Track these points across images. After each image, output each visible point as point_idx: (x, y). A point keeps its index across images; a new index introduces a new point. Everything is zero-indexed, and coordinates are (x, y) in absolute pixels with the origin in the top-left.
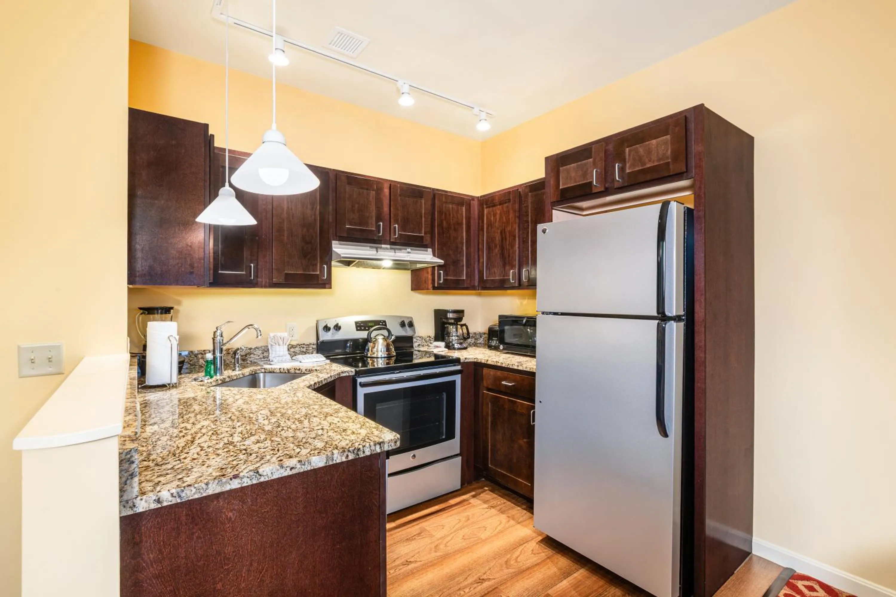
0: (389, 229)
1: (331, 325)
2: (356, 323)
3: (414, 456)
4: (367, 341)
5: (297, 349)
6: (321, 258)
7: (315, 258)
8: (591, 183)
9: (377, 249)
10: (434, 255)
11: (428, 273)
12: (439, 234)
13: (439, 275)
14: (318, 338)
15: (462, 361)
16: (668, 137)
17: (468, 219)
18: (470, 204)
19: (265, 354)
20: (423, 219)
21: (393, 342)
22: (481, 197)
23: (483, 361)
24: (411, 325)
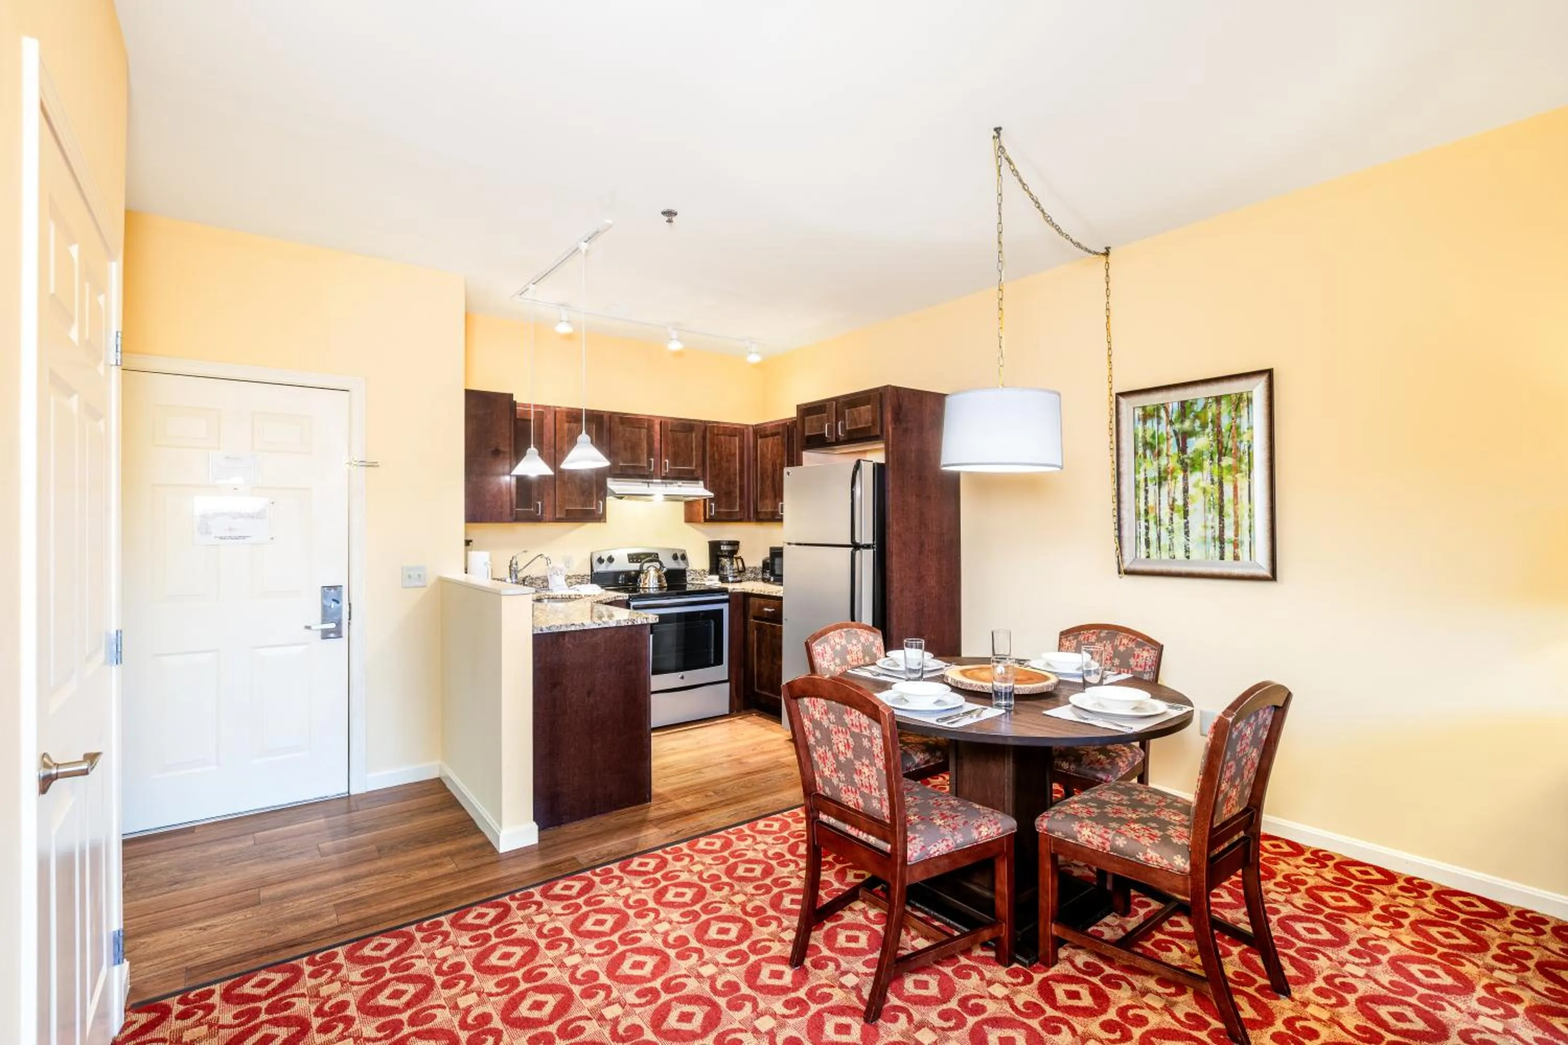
0: (660, 464)
1: (605, 557)
2: (629, 555)
3: (682, 678)
4: (638, 573)
5: (573, 580)
6: (597, 496)
7: (591, 494)
8: (825, 434)
9: (648, 483)
10: (705, 487)
11: (700, 505)
12: (710, 465)
13: (711, 507)
14: (592, 570)
15: (729, 591)
16: (869, 406)
17: (742, 449)
18: (743, 435)
19: (545, 584)
20: (694, 453)
21: (666, 574)
22: (756, 425)
23: (750, 591)
24: (684, 557)
